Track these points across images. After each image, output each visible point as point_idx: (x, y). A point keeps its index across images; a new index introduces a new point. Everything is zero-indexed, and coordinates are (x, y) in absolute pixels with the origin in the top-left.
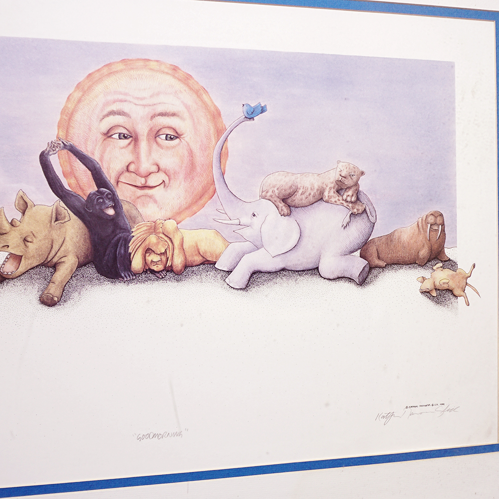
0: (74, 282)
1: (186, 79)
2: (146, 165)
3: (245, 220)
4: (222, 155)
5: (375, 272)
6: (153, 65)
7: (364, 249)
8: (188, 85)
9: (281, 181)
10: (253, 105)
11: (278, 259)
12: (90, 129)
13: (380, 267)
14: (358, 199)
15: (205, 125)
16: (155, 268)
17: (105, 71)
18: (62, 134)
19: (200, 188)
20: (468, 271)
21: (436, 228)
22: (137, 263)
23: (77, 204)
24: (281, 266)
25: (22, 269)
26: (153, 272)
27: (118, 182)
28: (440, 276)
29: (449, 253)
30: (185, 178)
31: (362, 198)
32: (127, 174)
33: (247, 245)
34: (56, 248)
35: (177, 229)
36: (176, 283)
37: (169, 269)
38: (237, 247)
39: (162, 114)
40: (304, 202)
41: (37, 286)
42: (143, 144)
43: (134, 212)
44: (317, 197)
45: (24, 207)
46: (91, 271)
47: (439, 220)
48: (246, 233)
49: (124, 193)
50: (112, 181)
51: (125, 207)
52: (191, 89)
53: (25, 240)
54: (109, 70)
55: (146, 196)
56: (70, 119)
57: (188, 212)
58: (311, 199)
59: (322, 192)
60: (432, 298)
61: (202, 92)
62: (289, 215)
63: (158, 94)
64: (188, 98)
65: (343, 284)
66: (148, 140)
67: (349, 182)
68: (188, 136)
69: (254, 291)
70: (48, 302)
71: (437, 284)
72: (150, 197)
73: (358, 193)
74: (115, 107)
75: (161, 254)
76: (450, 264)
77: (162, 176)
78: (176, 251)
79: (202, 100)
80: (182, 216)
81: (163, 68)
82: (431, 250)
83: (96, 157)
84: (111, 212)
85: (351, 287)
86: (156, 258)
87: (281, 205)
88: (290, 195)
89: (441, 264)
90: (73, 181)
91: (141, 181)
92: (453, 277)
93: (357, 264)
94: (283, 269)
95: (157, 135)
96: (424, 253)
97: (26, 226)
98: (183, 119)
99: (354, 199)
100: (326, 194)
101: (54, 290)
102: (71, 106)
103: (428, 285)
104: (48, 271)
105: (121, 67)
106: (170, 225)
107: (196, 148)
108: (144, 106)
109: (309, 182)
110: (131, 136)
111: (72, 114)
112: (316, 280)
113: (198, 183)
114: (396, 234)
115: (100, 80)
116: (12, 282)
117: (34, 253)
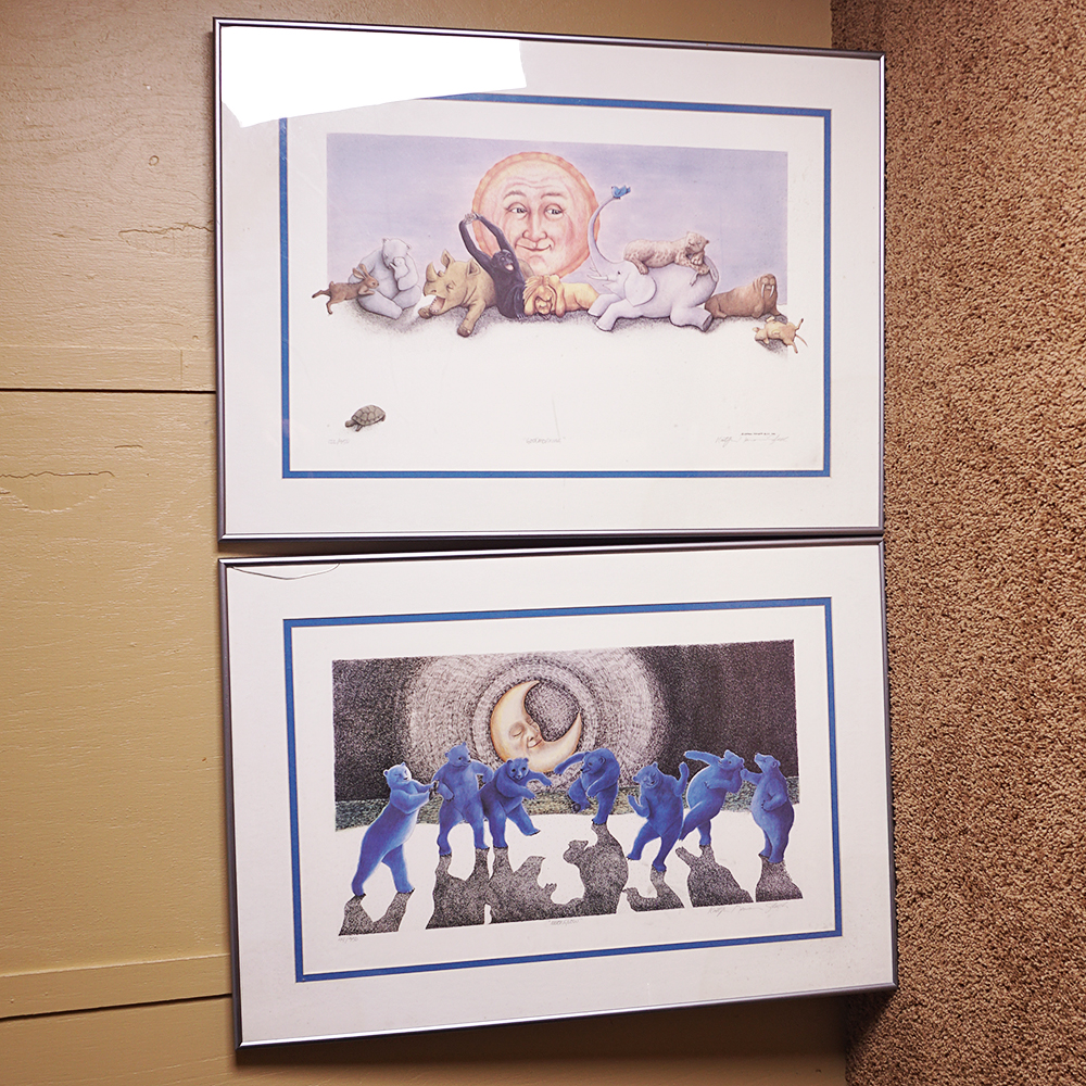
0: (482, 319)
1: (568, 168)
2: (537, 233)
3: (611, 277)
4: (595, 226)
5: (717, 322)
6: (544, 157)
7: (708, 302)
8: (570, 172)
9: (640, 247)
10: (620, 187)
11: (638, 308)
12: (496, 205)
13: (721, 318)
14: (703, 262)
15: (582, 202)
16: (542, 312)
17: (508, 161)
18: (475, 209)
19: (577, 251)
20: (796, 325)
21: (769, 287)
22: (529, 308)
23: (486, 261)
24: (641, 314)
25: (445, 308)
26: (541, 314)
27: (516, 245)
28: (774, 327)
29: (780, 308)
30: (566, 243)
31: (707, 261)
32: (522, 239)
33: (613, 297)
34: (469, 293)
35: (560, 282)
36: (557, 324)
37: (553, 313)
38: (605, 297)
39: (550, 194)
40: (660, 264)
41: (455, 322)
42: (535, 217)
43: (528, 268)
44: (670, 260)
45: (447, 262)
46: (494, 311)
47: (772, 282)
48: (613, 286)
49: (520, 254)
50: (512, 245)
51: (521, 265)
52: (572, 175)
53: (448, 287)
54: (510, 161)
55: (537, 256)
56: (482, 197)
57: (569, 269)
58: (665, 262)
59: (674, 257)
60: (764, 345)
61: (580, 177)
62: (647, 274)
63: (547, 179)
64: (570, 182)
65: (689, 330)
66: (539, 214)
67: (696, 249)
68: (569, 211)
69: (617, 333)
70: (464, 334)
71: (770, 334)
72: (540, 257)
73: (703, 257)
74: (514, 189)
75: (547, 301)
76: (781, 318)
77: (549, 242)
78: (559, 299)
79: (582, 186)
80: (564, 272)
81: (551, 159)
82: (765, 306)
83: (500, 227)
84: (510, 268)
85: (698, 332)
86: (543, 304)
87: (641, 265)
88: (648, 258)
89: (773, 318)
90: (483, 244)
91: (533, 245)
92: (783, 329)
93: (702, 315)
94: (642, 317)
95: (546, 210)
96: (759, 308)
97: (448, 277)
98: (566, 198)
99: (700, 262)
100: (677, 258)
101: (468, 325)
102: (482, 187)
103: (762, 335)
104: (463, 311)
105: (520, 158)
106: (555, 279)
107: (575, 221)
108: (537, 188)
109: (663, 248)
110: (526, 211)
111: (483, 193)
112: (668, 325)
113: (577, 248)
114: (735, 292)
115: (504, 168)
116: (437, 318)
117: (454, 297)
